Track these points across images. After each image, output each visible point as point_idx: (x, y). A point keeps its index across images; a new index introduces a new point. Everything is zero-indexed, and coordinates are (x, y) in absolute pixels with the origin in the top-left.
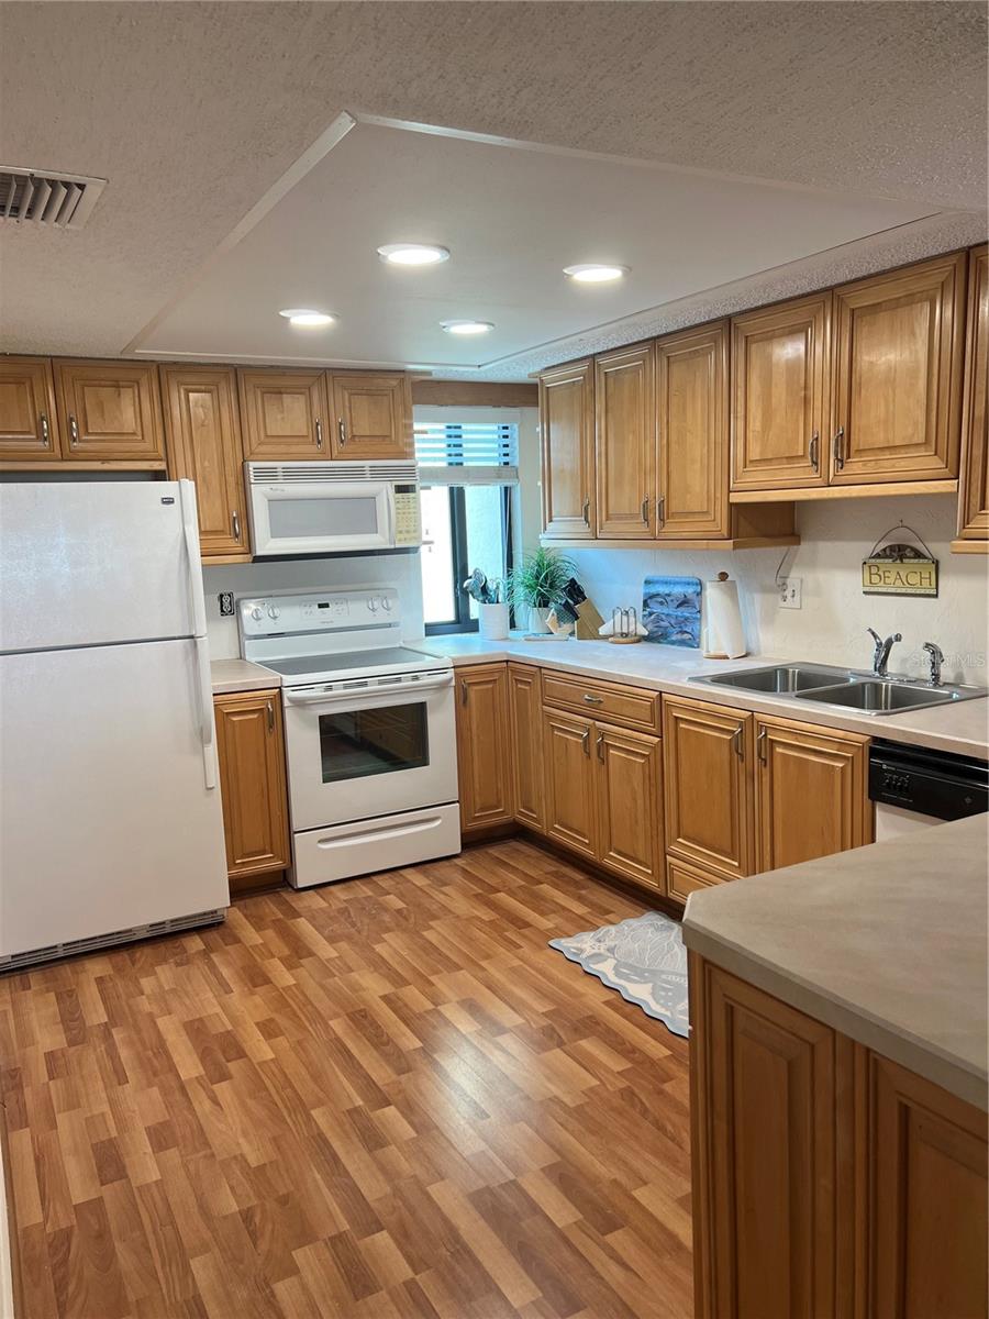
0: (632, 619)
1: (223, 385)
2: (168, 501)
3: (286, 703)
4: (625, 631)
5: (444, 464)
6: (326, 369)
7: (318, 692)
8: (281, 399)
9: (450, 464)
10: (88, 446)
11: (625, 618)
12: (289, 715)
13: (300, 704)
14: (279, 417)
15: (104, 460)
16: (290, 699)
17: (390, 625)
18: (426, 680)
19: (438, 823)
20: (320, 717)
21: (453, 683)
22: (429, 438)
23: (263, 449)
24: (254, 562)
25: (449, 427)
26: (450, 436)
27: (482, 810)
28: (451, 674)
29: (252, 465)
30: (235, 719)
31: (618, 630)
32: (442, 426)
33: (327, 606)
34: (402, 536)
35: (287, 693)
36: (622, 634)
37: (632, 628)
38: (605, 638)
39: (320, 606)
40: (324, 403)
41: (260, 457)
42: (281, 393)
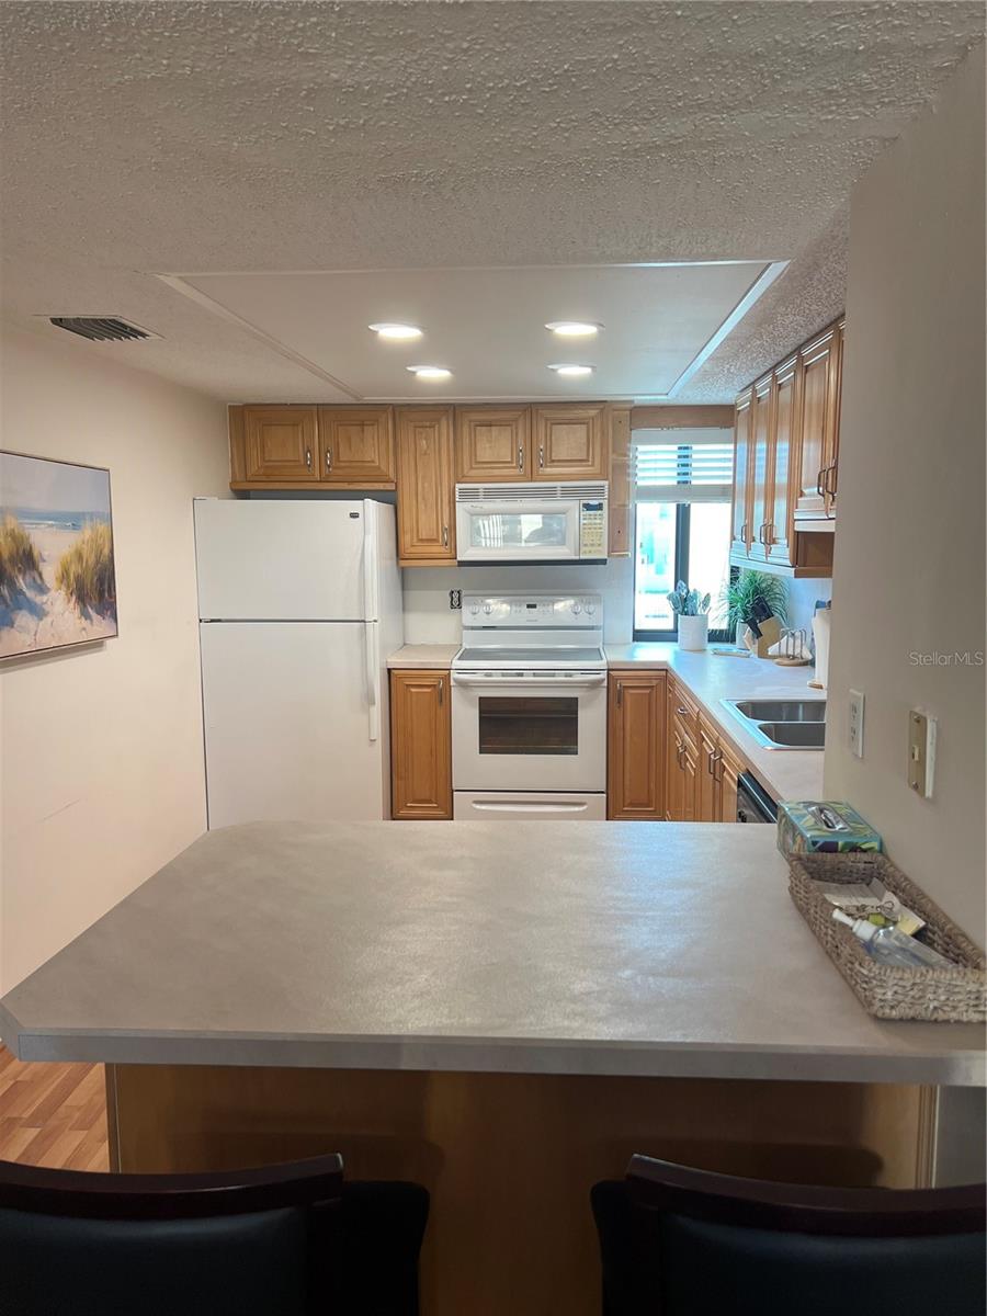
0: (798, 642)
1: (444, 422)
2: (354, 516)
3: (452, 683)
4: (790, 652)
5: (675, 483)
6: (531, 403)
7: (479, 677)
8: (490, 431)
9: (679, 482)
10: (339, 472)
11: (791, 640)
12: (455, 693)
13: (464, 685)
14: (488, 445)
15: (350, 482)
16: (455, 680)
17: (592, 628)
18: (578, 677)
19: (585, 807)
20: (480, 698)
21: (605, 684)
22: (654, 460)
23: (473, 473)
24: (459, 566)
25: (680, 448)
26: (679, 457)
27: (631, 805)
28: (603, 675)
29: (458, 486)
30: (413, 690)
31: (784, 651)
32: (675, 447)
33: (534, 606)
34: (587, 549)
35: (454, 675)
36: (788, 656)
37: (798, 651)
38: (773, 657)
39: (529, 606)
40: (528, 431)
41: (468, 479)
42: (491, 426)
